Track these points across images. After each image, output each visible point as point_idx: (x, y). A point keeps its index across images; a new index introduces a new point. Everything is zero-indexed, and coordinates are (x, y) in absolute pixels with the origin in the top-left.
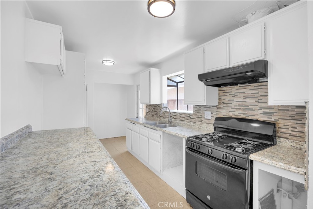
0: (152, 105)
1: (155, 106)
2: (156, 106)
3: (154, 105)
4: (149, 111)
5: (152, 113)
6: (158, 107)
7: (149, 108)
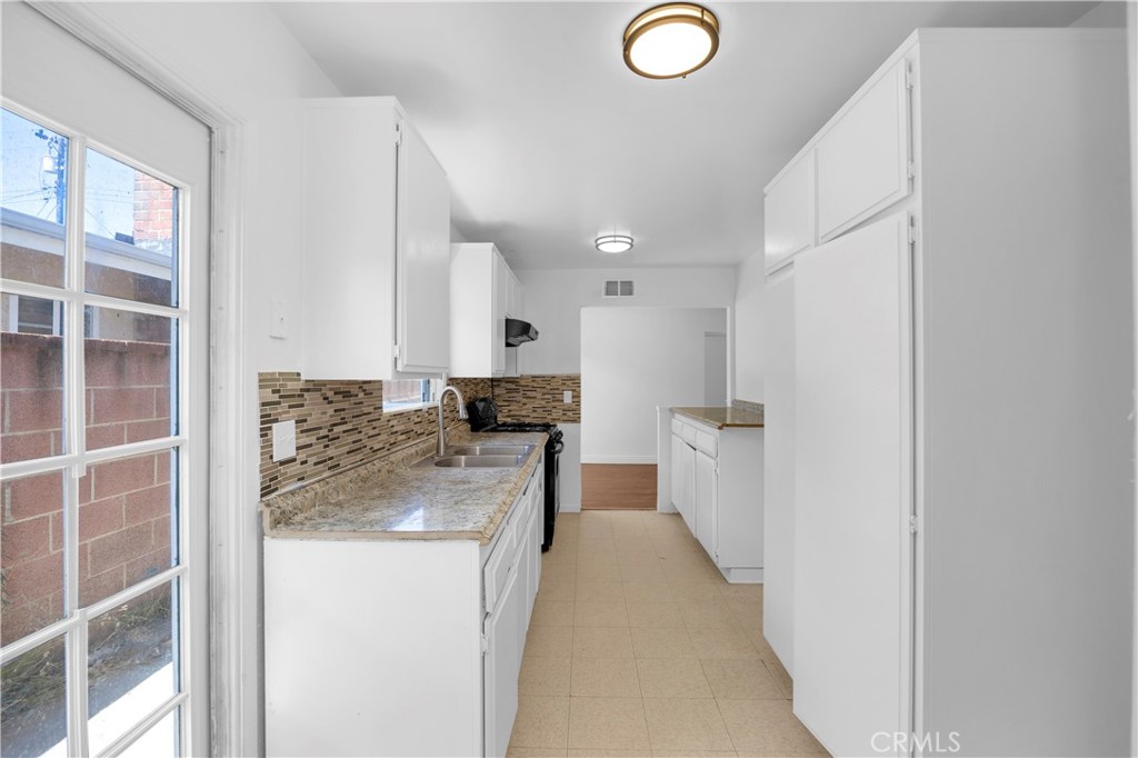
0: (324, 383)
1: (347, 395)
2: (354, 390)
3: (342, 382)
4: (306, 440)
5: (331, 452)
6: (361, 395)
7: (295, 412)
